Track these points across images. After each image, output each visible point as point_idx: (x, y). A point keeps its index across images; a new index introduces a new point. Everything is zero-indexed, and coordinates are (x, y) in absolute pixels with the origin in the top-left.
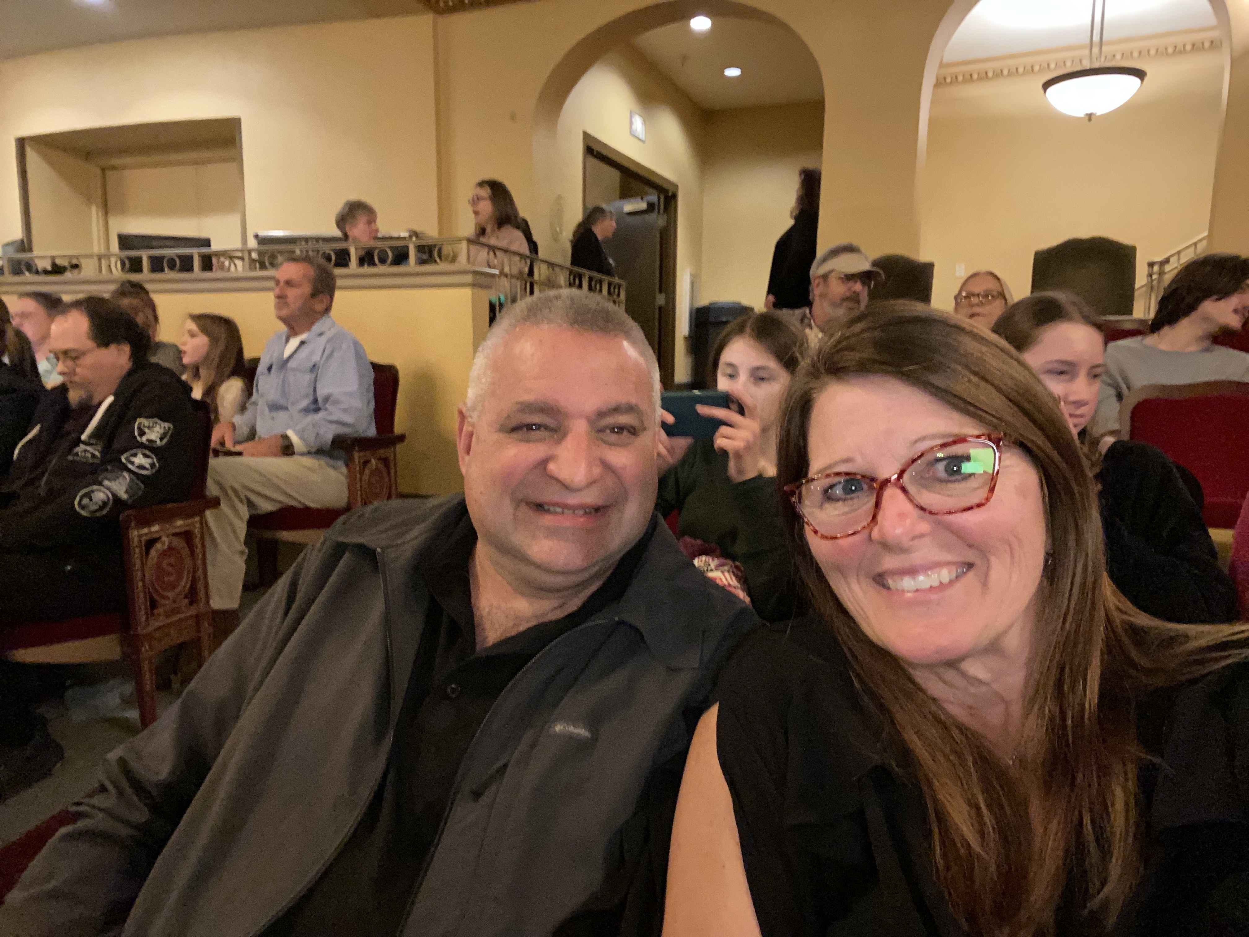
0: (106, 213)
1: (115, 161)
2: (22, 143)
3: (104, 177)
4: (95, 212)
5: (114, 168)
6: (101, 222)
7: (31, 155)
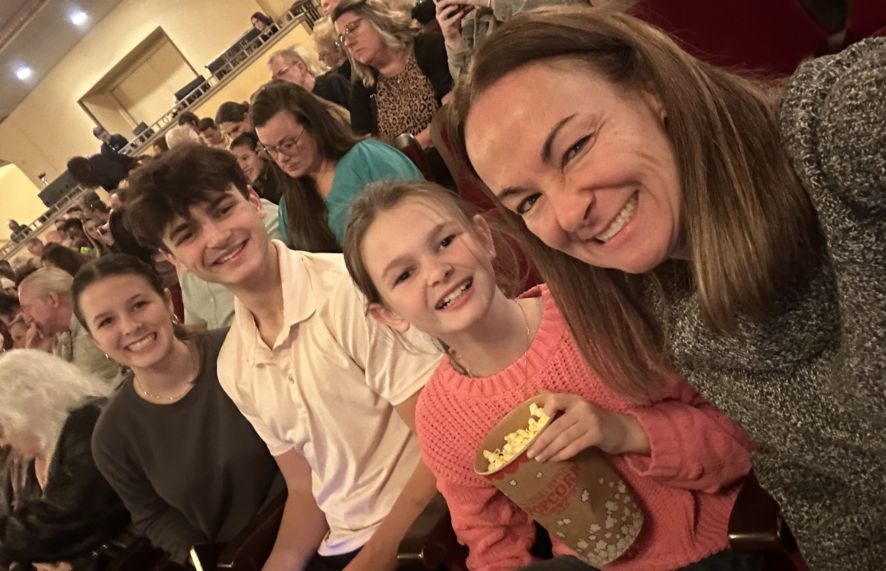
0: (126, 110)
1: (114, 85)
2: (80, 102)
3: (114, 96)
4: (122, 112)
5: (115, 88)
6: (127, 115)
7: (87, 105)
